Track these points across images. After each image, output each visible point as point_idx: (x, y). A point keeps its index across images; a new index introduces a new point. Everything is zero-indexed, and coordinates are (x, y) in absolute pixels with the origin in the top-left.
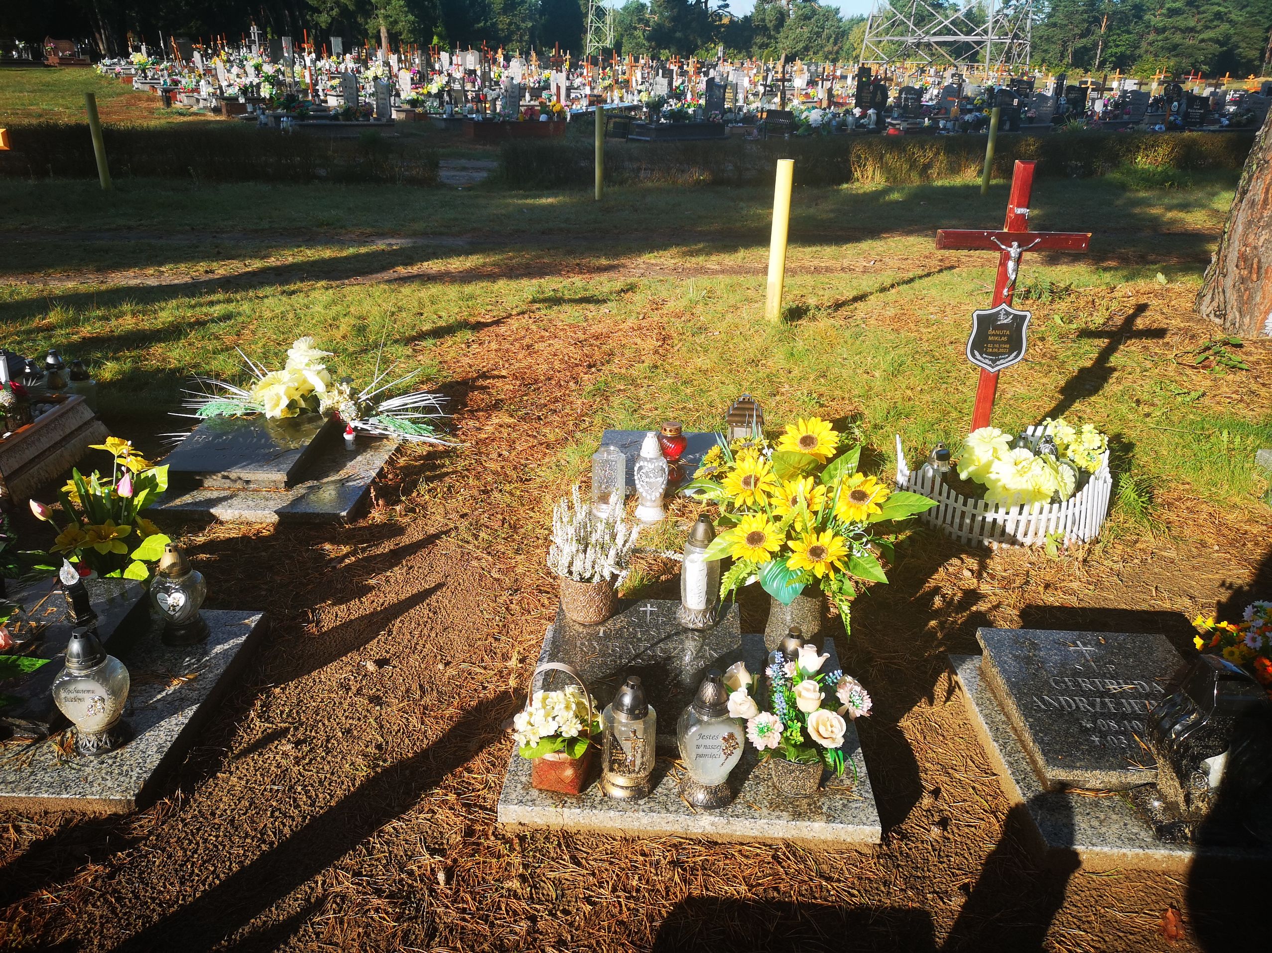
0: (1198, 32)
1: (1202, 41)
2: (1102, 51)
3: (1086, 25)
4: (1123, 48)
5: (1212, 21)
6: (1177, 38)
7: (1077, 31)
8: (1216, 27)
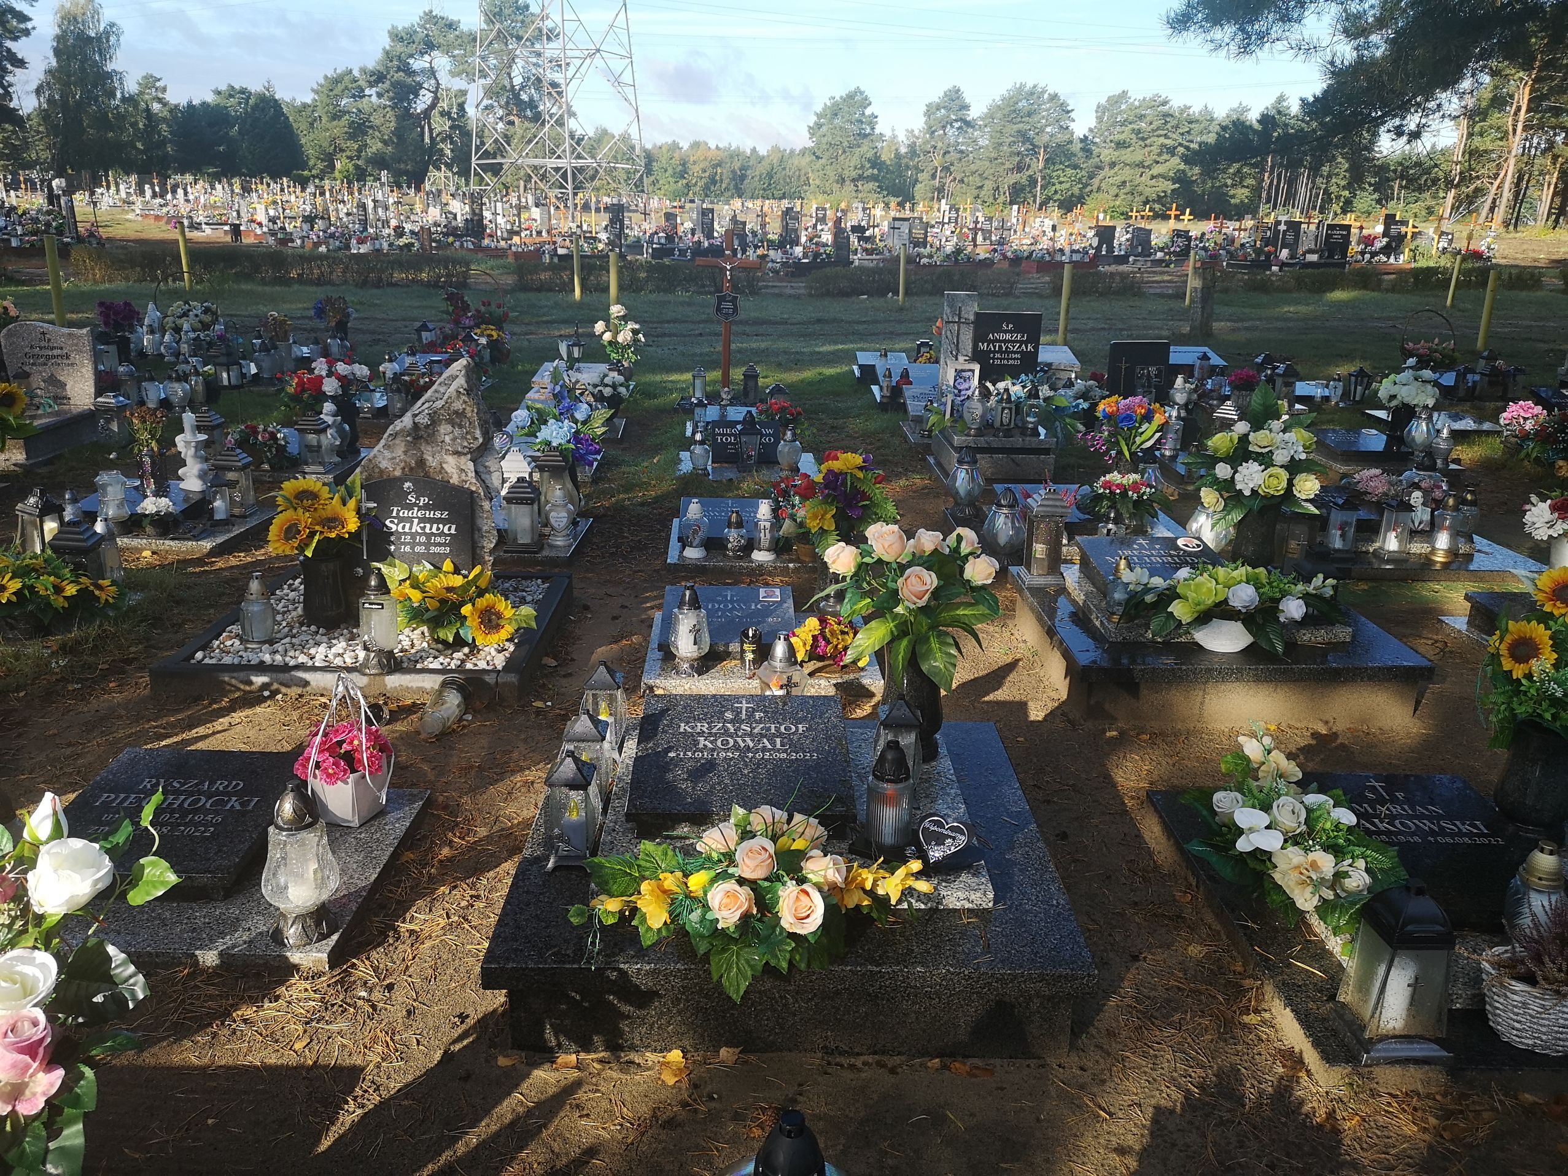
0: (1149, 167)
1: (1153, 177)
2: (1043, 187)
3: (1018, 159)
4: (1068, 185)
5: (1159, 155)
6: (1127, 174)
7: (1008, 165)
8: (1166, 161)
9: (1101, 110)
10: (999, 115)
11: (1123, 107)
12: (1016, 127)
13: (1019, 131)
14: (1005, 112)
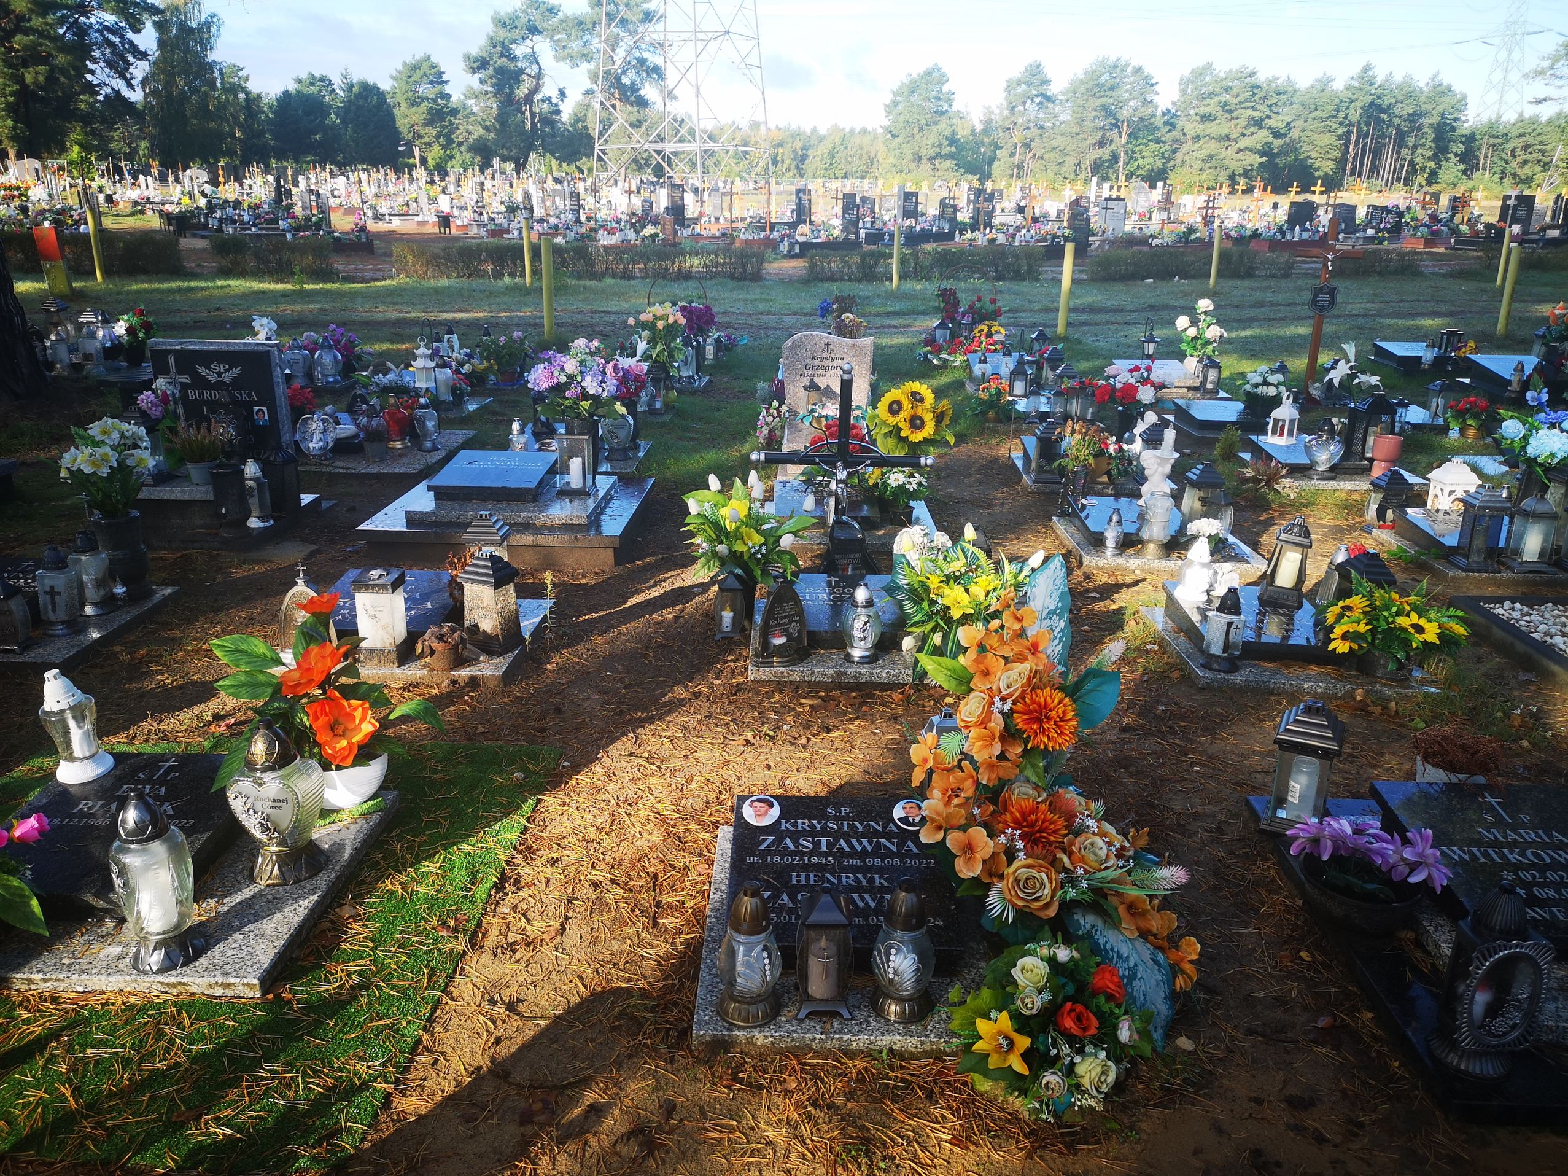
0: (1236, 140)
1: (1240, 150)
2: (1126, 164)
3: (1100, 134)
4: (1151, 160)
5: (1246, 127)
6: (1212, 147)
7: (1090, 141)
8: (1253, 134)
9: (1184, 83)
10: (1082, 89)
11: (1207, 79)
12: (1098, 102)
13: (1103, 106)
14: (1089, 86)
